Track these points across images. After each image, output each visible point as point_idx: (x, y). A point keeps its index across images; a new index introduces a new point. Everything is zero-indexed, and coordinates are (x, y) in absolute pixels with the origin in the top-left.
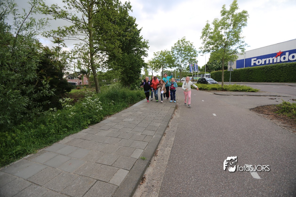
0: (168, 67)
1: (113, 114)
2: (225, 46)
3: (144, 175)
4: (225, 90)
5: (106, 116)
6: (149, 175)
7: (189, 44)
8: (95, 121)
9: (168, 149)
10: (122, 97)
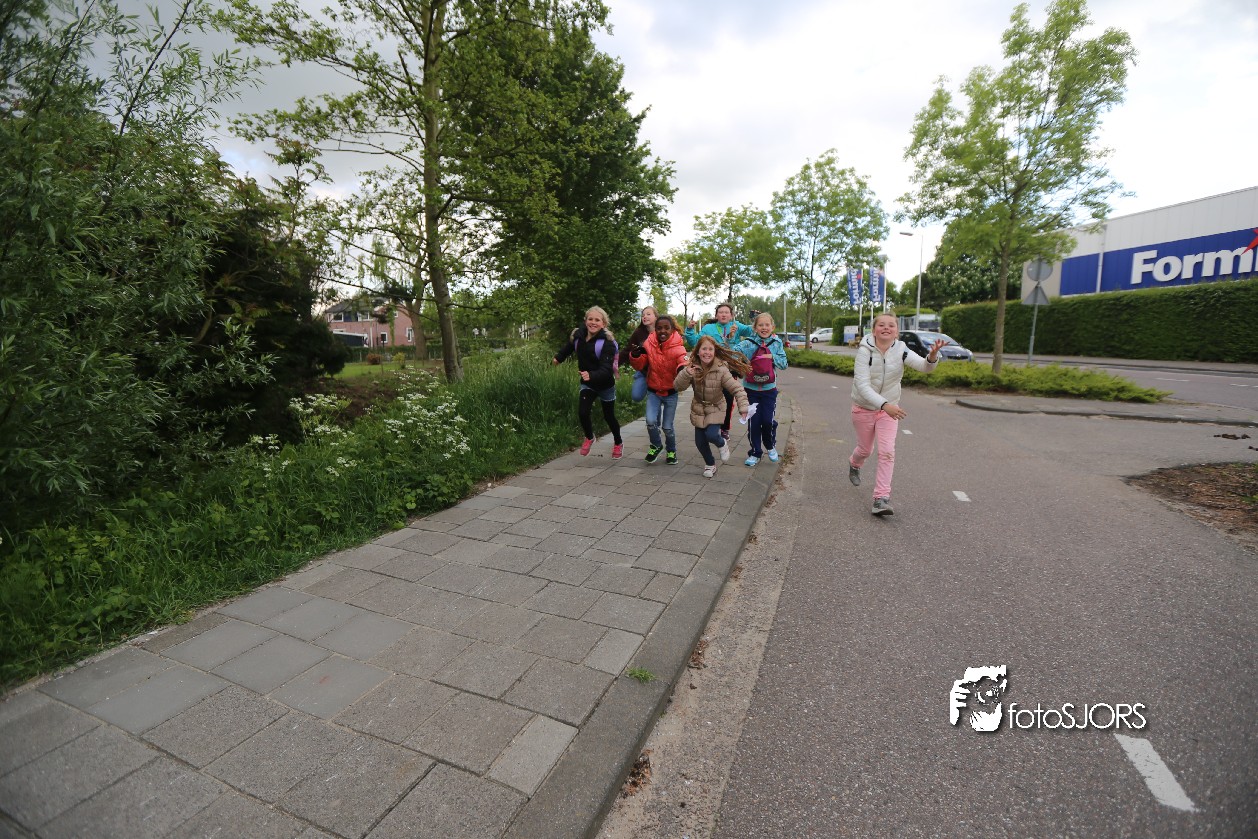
0: (755, 279)
1: (515, 475)
2: (1016, 194)
3: (642, 751)
4: (1009, 389)
5: (484, 480)
6: (664, 752)
7: (852, 180)
8: (434, 497)
9: (753, 641)
10: (553, 402)
